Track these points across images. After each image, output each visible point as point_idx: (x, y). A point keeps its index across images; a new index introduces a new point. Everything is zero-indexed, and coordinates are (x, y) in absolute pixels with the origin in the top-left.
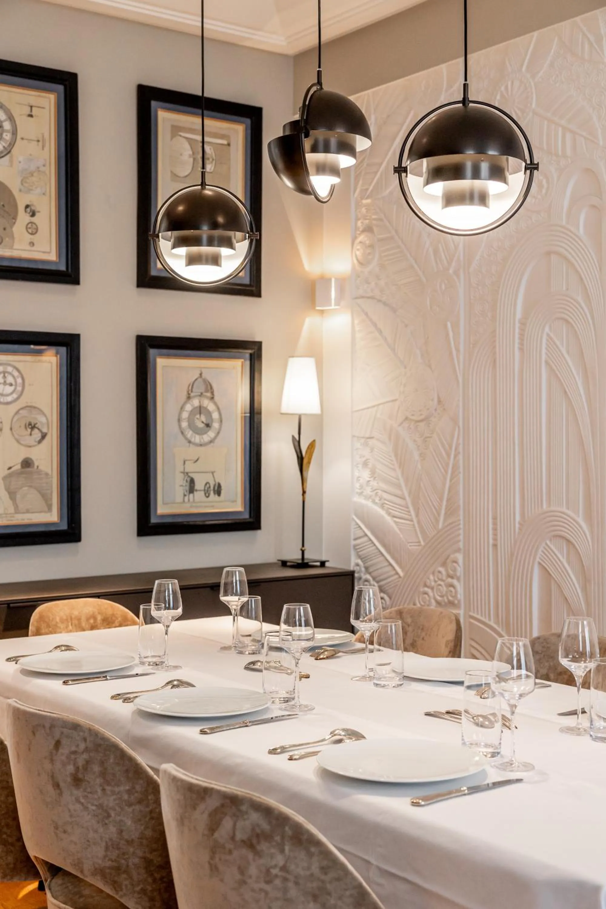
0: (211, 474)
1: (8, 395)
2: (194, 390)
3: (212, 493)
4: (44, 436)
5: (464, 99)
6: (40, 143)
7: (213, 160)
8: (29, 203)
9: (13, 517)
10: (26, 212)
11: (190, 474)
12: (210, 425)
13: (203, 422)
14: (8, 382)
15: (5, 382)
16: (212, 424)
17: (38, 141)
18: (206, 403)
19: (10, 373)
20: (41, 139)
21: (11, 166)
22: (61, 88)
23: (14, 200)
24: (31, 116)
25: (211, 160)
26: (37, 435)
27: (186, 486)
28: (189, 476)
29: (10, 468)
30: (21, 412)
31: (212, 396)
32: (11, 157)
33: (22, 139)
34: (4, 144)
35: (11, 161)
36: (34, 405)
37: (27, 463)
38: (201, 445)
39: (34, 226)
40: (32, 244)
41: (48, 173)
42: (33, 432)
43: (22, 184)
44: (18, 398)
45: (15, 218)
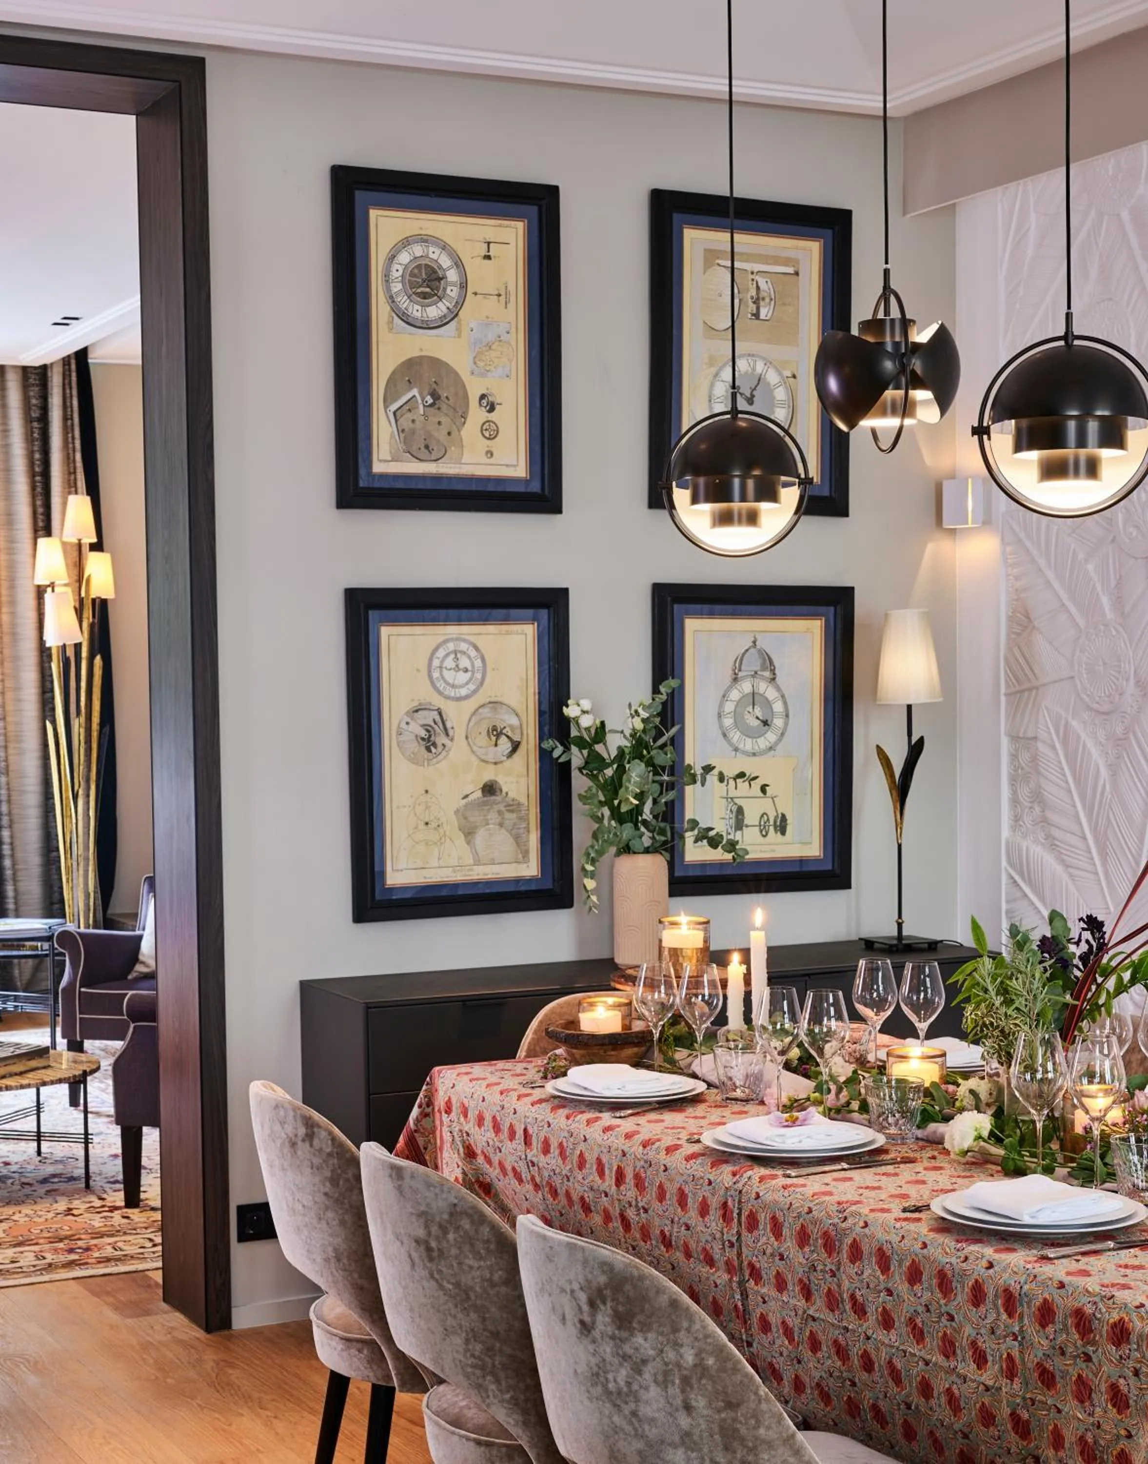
0: (770, 800)
1: (462, 686)
2: (743, 668)
3: (772, 829)
4: (516, 747)
5: (1066, 333)
6: (502, 298)
7: (771, 299)
8: (485, 392)
9: (472, 870)
10: (480, 405)
11: (736, 800)
12: (769, 722)
13: (757, 718)
14: (461, 666)
15: (457, 666)
16: (772, 721)
17: (499, 295)
18: (763, 687)
19: (464, 653)
20: (503, 293)
21: (459, 336)
22: (533, 210)
23: (464, 387)
24: (488, 257)
25: (767, 300)
26: (505, 745)
27: (730, 818)
28: (736, 804)
29: (466, 796)
30: (481, 710)
31: (772, 676)
32: (459, 322)
33: (476, 294)
34: (448, 304)
35: (459, 329)
36: (499, 699)
37: (490, 789)
38: (754, 754)
39: (494, 427)
40: (490, 454)
41: (513, 343)
42: (499, 742)
43: (475, 363)
44: (475, 692)
45: (464, 416)
